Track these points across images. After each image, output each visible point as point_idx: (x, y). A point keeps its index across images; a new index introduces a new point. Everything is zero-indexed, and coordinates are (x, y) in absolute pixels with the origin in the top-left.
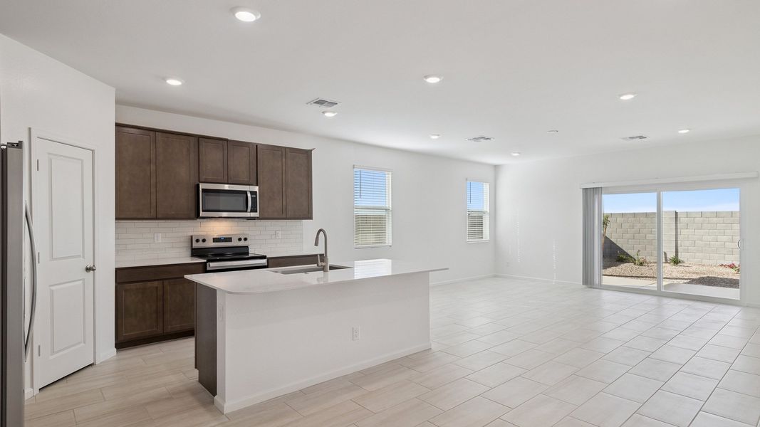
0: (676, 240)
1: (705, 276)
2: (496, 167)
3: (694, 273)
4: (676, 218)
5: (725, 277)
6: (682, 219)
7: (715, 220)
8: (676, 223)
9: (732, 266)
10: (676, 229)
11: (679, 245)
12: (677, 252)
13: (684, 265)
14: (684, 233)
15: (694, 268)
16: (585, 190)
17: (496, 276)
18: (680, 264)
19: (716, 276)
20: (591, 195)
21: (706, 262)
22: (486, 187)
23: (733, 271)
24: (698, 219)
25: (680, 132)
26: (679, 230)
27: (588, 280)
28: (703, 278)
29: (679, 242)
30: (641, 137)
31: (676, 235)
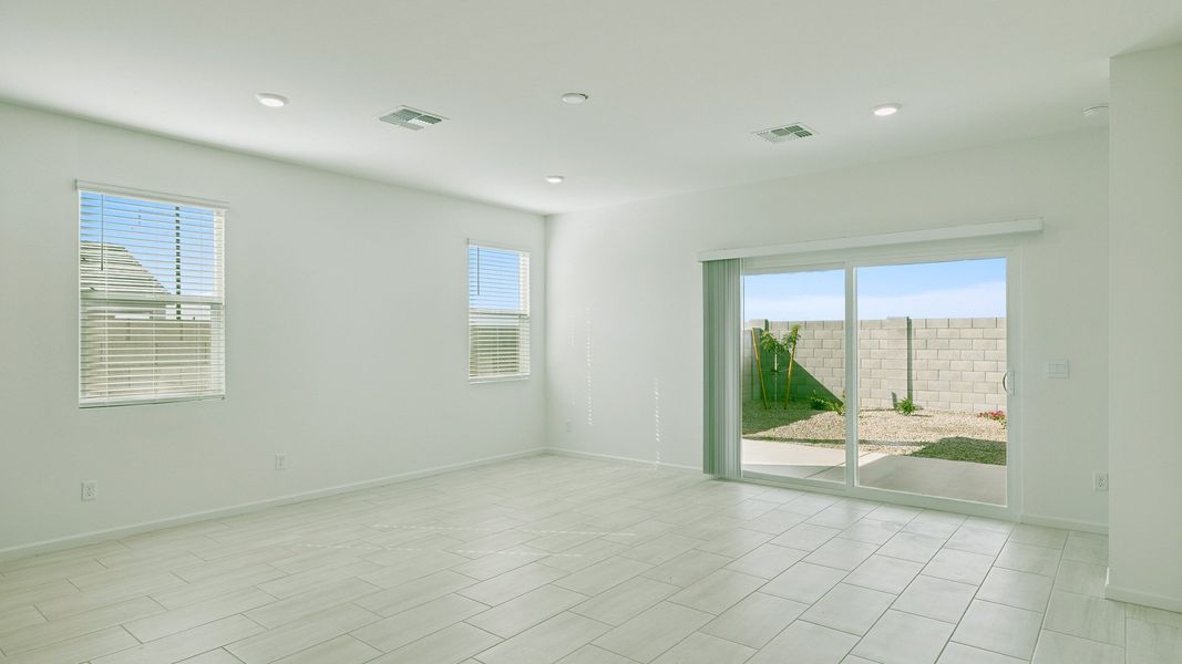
0: (909, 369)
1: (953, 435)
2: (547, 218)
3: (934, 430)
4: (909, 329)
5: (985, 437)
6: (918, 331)
7: (969, 333)
8: (909, 339)
9: (997, 416)
10: (909, 349)
11: (914, 378)
12: (910, 390)
13: (922, 413)
14: (921, 356)
15: (937, 420)
16: (708, 264)
17: (546, 453)
18: (916, 412)
19: (970, 437)
20: (720, 277)
21: (956, 407)
22: (524, 261)
23: (997, 424)
24: (943, 332)
25: (878, 113)
26: (913, 352)
27: (716, 463)
28: (949, 440)
29: (914, 372)
30: (799, 132)
31: (909, 359)
